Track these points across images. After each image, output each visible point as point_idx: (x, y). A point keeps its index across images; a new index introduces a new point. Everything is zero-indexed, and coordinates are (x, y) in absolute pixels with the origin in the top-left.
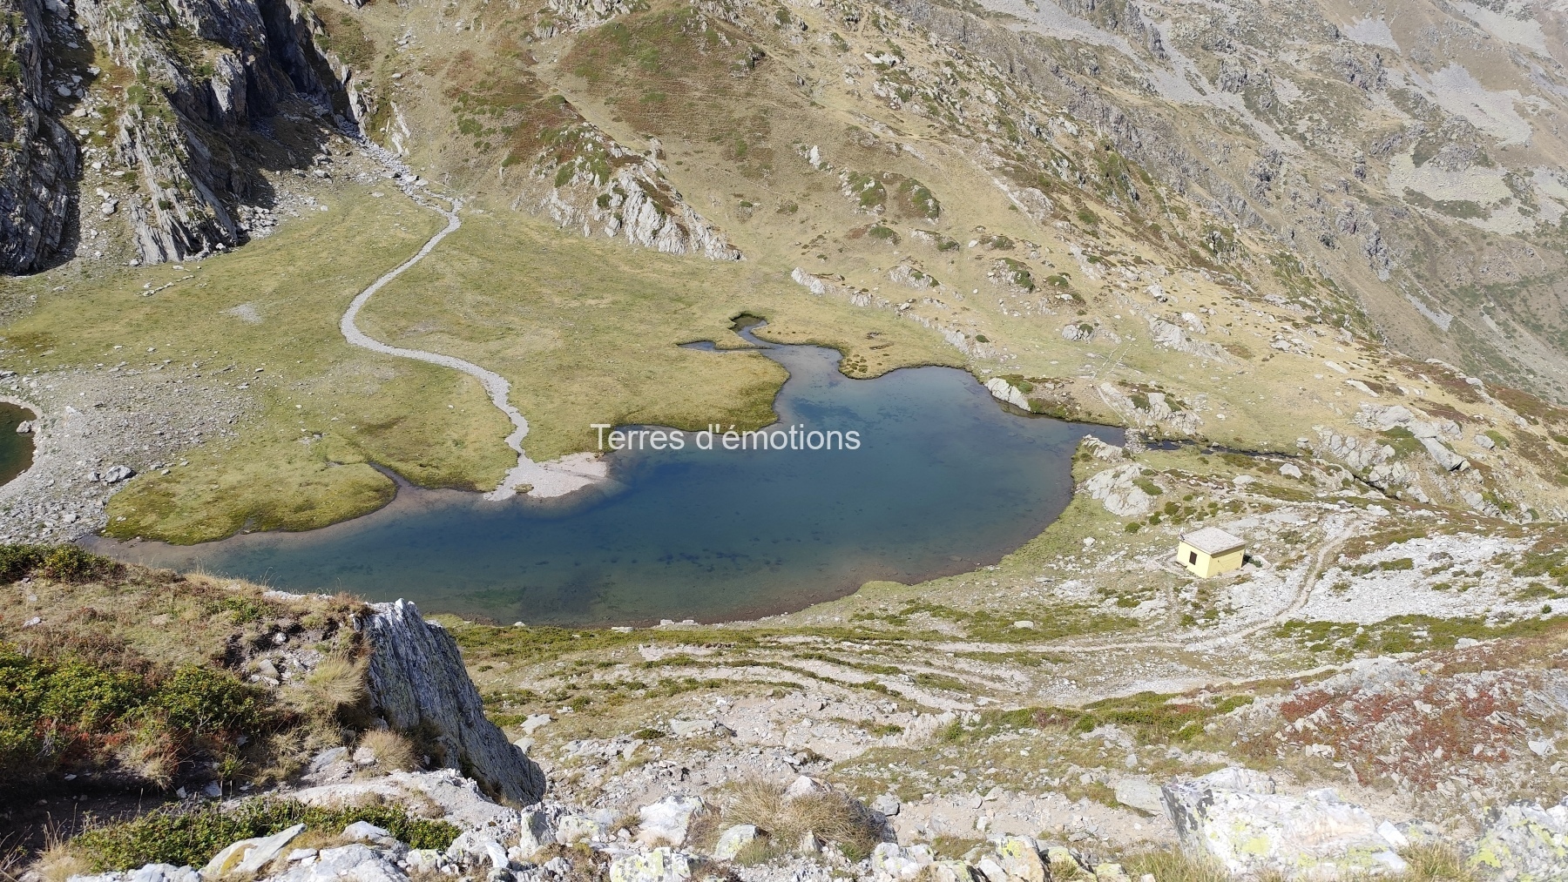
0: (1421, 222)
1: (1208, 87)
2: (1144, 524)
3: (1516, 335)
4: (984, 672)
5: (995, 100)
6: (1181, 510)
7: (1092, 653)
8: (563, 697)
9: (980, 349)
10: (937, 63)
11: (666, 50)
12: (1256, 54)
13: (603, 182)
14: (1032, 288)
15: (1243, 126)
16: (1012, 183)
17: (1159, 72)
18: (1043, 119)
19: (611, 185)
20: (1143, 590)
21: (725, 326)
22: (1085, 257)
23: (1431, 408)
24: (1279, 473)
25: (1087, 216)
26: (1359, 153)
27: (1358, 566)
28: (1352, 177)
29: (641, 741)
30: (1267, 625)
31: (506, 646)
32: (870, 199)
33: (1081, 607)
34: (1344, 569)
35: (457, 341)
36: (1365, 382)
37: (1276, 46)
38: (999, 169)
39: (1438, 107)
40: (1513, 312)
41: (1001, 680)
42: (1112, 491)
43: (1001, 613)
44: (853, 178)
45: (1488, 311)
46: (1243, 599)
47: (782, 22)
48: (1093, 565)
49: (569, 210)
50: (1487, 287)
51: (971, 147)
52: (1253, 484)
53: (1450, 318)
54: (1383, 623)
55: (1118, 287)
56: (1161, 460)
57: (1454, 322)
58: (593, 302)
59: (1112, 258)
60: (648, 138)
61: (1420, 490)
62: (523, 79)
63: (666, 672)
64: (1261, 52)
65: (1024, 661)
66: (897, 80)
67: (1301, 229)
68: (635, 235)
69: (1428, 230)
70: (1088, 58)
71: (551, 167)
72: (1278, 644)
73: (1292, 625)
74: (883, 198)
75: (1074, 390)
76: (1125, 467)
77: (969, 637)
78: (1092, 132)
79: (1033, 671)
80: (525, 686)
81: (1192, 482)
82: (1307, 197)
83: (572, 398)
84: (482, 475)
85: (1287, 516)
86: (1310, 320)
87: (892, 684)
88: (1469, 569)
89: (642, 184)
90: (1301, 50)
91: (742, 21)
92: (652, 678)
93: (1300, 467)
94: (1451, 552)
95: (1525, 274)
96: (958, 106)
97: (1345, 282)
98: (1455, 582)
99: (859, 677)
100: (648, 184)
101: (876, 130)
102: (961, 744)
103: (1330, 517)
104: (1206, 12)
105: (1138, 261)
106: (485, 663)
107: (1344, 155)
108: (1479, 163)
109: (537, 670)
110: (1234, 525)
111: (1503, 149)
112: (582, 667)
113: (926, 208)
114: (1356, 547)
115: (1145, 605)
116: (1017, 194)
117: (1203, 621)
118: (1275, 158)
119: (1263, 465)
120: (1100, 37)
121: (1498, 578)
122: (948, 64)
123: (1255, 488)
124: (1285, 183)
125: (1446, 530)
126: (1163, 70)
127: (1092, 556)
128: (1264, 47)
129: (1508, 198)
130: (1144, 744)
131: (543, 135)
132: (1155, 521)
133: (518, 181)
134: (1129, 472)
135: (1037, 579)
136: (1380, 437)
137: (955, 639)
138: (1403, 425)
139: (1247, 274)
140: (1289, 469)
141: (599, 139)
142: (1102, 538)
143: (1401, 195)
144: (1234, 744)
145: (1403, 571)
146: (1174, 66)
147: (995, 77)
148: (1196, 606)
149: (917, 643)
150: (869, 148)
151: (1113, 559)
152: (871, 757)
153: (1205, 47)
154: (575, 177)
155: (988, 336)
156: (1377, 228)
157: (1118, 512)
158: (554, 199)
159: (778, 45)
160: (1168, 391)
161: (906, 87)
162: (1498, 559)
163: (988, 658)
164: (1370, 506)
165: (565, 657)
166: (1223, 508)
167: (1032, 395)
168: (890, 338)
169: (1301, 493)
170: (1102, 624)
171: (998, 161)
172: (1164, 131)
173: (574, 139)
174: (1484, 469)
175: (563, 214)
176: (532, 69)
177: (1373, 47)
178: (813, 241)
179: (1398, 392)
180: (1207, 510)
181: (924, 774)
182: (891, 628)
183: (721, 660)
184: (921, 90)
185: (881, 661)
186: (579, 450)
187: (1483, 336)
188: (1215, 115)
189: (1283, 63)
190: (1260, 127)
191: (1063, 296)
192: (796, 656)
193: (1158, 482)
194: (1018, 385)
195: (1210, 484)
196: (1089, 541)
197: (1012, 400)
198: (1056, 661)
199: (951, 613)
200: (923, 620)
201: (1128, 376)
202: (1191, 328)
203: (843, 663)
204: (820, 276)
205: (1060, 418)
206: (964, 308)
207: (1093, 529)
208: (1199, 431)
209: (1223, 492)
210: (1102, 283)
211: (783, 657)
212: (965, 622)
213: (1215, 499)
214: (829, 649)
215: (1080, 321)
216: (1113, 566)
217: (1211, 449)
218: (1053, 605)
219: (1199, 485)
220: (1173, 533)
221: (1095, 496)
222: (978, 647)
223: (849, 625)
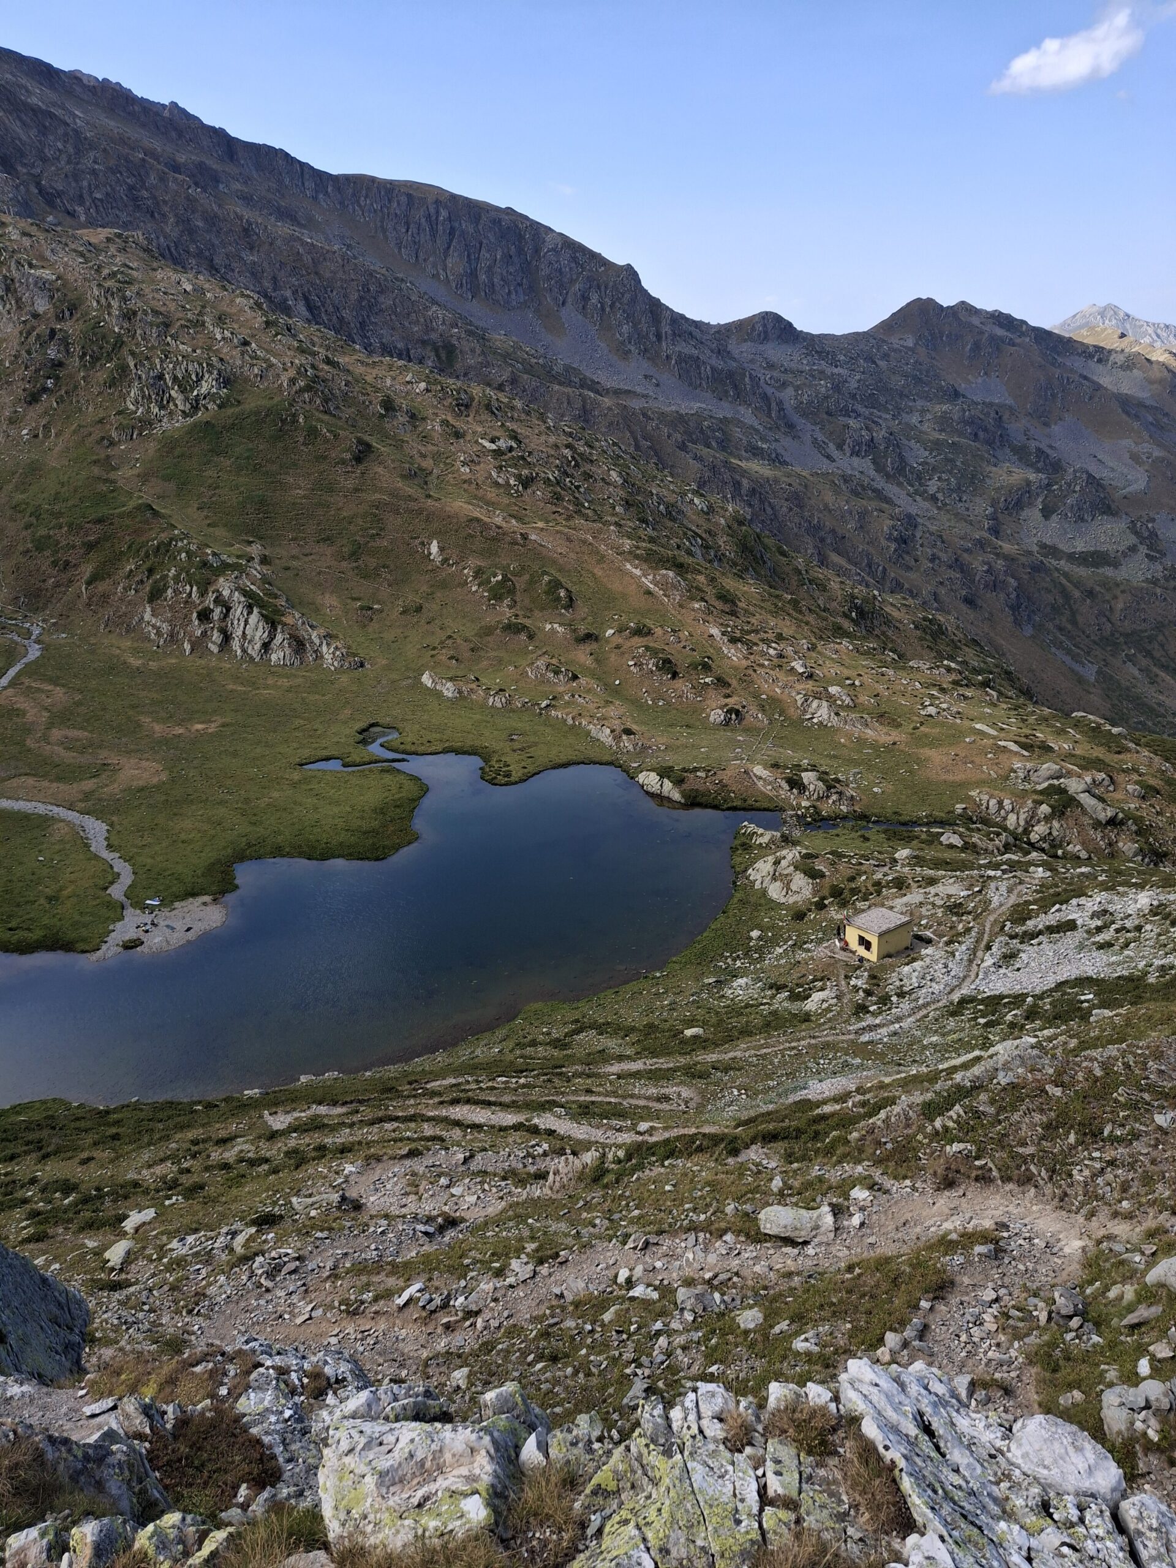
0: (1056, 574)
1: (836, 454)
2: (809, 910)
3: (1159, 680)
4: (649, 1092)
5: (620, 481)
6: (846, 893)
7: (764, 1057)
8: (172, 1185)
9: (626, 742)
10: (556, 446)
11: (261, 447)
12: (880, 417)
13: (203, 594)
14: (675, 675)
15: (875, 490)
16: (645, 567)
17: (786, 441)
18: (672, 498)
19: (211, 597)
20: (813, 981)
21: (351, 741)
22: (725, 639)
23: (1082, 762)
24: (941, 843)
25: (724, 597)
26: (990, 510)
27: (1025, 933)
28: (986, 535)
29: (253, 1230)
30: (940, 1004)
31: (114, 1130)
32: (498, 594)
33: (752, 1006)
34: (1012, 937)
35: (46, 784)
36: (1015, 742)
37: (899, 410)
38: (630, 552)
39: (1060, 460)
40: (1153, 658)
41: (666, 1098)
42: (774, 879)
43: (671, 1022)
44: (478, 572)
45: (1130, 658)
46: (914, 980)
47: (386, 410)
48: (761, 959)
49: (165, 627)
50: (1127, 635)
51: (600, 531)
52: (915, 857)
53: (1095, 668)
54: (1051, 990)
55: (763, 666)
56: (818, 842)
57: (1099, 672)
58: (199, 726)
59: (752, 637)
60: (250, 543)
61: (1078, 847)
62: (103, 488)
63: (293, 1141)
64: (884, 416)
65: (693, 1074)
66: (515, 466)
67: (942, 591)
68: (244, 651)
69: (1064, 581)
70: (714, 431)
71: (142, 582)
72: (951, 1023)
73: (964, 1001)
74: (512, 591)
75: (726, 776)
76: (784, 852)
77: (637, 1053)
78: (722, 508)
79: (701, 1083)
80: (131, 1176)
81: (854, 861)
82: (944, 557)
83: (183, 836)
84: (84, 933)
85: (951, 888)
86: (956, 683)
87: (545, 1121)
88: (1129, 924)
89: (246, 593)
90: (923, 412)
91: (342, 412)
92: (275, 1151)
93: (961, 835)
94: (1111, 908)
95: (1160, 619)
96: (582, 490)
97: (990, 642)
98: (1118, 939)
99: (509, 1119)
100: (254, 593)
101: (498, 520)
102: (606, 1186)
103: (993, 885)
104: (826, 378)
105: (780, 637)
106: (85, 1155)
107: (976, 513)
108: (1104, 513)
109: (146, 1156)
110: (899, 902)
111: (1125, 497)
112: (196, 1148)
113: (559, 599)
114: (1020, 914)
115: (817, 996)
116: (650, 577)
117: (875, 1007)
118: (911, 521)
119: (924, 836)
120: (724, 410)
121: (1157, 930)
122: (568, 446)
123: (917, 860)
124: (922, 545)
125: (1105, 887)
126: (789, 439)
127: (759, 950)
128: (887, 411)
129: (1135, 546)
130: (791, 1163)
131: (130, 547)
132: (821, 906)
133: (105, 598)
134: (790, 857)
135: (706, 981)
136: (1036, 797)
137: (621, 1058)
138: (1056, 782)
139: (892, 641)
140: (950, 838)
141: (193, 547)
142: (769, 929)
143: (1035, 548)
144: (878, 1152)
145: (1068, 933)
146: (800, 434)
147: (619, 457)
148: (868, 993)
149: (579, 1068)
150: (493, 539)
151: (781, 951)
152: (510, 1213)
153: (829, 413)
154: (170, 591)
155: (634, 727)
156: (1016, 584)
157: (783, 900)
158: (147, 616)
159: (385, 436)
160: (822, 769)
161: (525, 472)
162: (1155, 911)
163: (654, 1076)
164: (1032, 869)
165: (178, 1136)
166: (887, 886)
167: (684, 786)
168: (532, 739)
169: (963, 861)
170: (774, 1023)
171: (627, 544)
172: (797, 500)
173: (165, 549)
174: (1138, 820)
175: (159, 633)
176: (112, 475)
177: (991, 404)
178: (442, 642)
179: (1050, 749)
180: (871, 889)
181: (563, 1226)
182: (556, 1053)
183: (357, 1118)
184: (543, 475)
185: (535, 1095)
186: (194, 895)
187: (1128, 684)
188: (846, 481)
189: (907, 424)
190: (891, 490)
191: (707, 680)
192: (441, 1103)
193: (820, 866)
194: (669, 778)
195: (871, 862)
196: (755, 934)
197: (665, 793)
198: (726, 1070)
199: (619, 1028)
200: (589, 1040)
201: (780, 758)
202: (839, 702)
203: (494, 1104)
204: (451, 679)
205: (716, 807)
206: (607, 702)
207: (758, 921)
208: (857, 808)
209: (886, 869)
210: (745, 663)
211: (427, 1105)
212: (633, 1037)
213: (878, 876)
214: (480, 1088)
215: (726, 705)
216: (782, 958)
217: (871, 825)
218: (724, 1007)
219: (861, 864)
220: (840, 917)
221: (757, 886)
222: (645, 1064)
223: (510, 1057)
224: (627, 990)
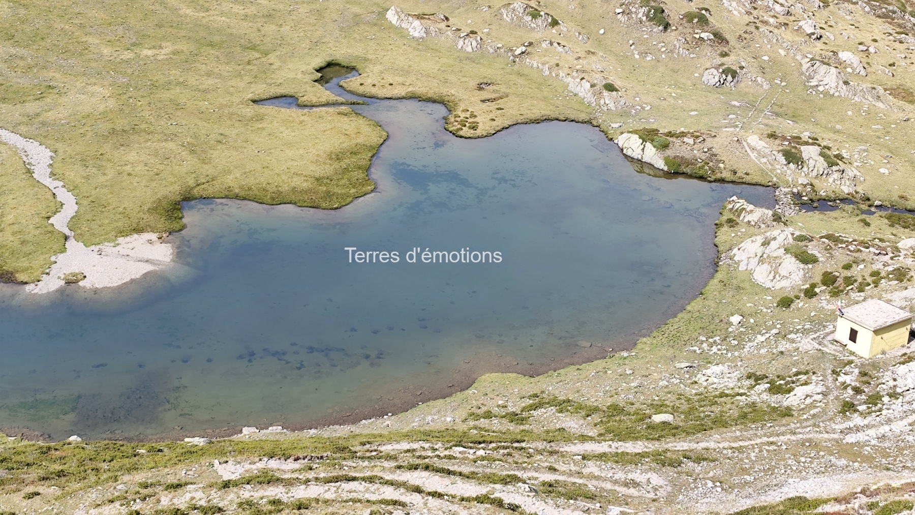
2: (798, 297)
4: (617, 477)
6: (840, 281)
7: (740, 450)
9: (608, 99)
14: (667, 26)
20: (797, 374)
21: (309, 78)
31: (57, 467)
33: (727, 395)
41: (635, 484)
42: (761, 260)
43: (637, 406)
46: (910, 381)
48: (739, 346)
55: (767, 23)
56: (817, 223)
58: (150, 53)
63: (247, 493)
65: (662, 461)
75: (716, 145)
76: (775, 233)
77: (601, 435)
79: (671, 472)
81: (852, 248)
83: (128, 168)
84: (23, 263)
87: (508, 495)
99: (471, 489)
106: (31, 489)
109: (93, 495)
110: (899, 296)
115: (800, 391)
117: (864, 407)
127: (739, 337)
132: (810, 293)
134: (780, 239)
135: (678, 365)
137: (584, 438)
142: (750, 315)
148: (857, 391)
149: (540, 445)
151: (762, 339)
155: (617, 83)
157: (768, 285)
160: (824, 144)
163: (621, 459)
165: (126, 478)
166: (887, 277)
167: (669, 152)
168: (503, 89)
170: (751, 415)
180: (869, 279)
182: (512, 427)
183: (311, 475)
185: (497, 468)
186: (138, 230)
191: (703, 35)
192: (399, 467)
193: (813, 249)
194: (652, 141)
195: (872, 249)
196: (736, 319)
197: (646, 159)
198: (699, 460)
199: (580, 407)
200: (548, 417)
201: (778, 127)
202: (849, 70)
203: (453, 473)
204: (420, 17)
205: (701, 178)
206: (589, 52)
207: (740, 305)
208: (859, 189)
209: (887, 258)
210: (748, 19)
211: (384, 469)
212: (596, 418)
213: (877, 266)
214: (438, 456)
215: (723, 64)
216: (764, 347)
217: (873, 209)
218: (696, 394)
219: (859, 251)
220: (831, 307)
221: (742, 267)
222: (610, 446)
223: (462, 427)
224: (591, 369)
